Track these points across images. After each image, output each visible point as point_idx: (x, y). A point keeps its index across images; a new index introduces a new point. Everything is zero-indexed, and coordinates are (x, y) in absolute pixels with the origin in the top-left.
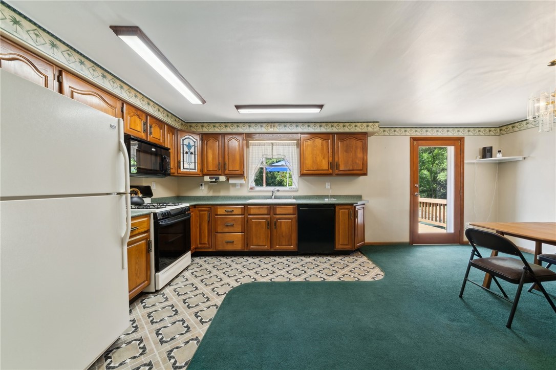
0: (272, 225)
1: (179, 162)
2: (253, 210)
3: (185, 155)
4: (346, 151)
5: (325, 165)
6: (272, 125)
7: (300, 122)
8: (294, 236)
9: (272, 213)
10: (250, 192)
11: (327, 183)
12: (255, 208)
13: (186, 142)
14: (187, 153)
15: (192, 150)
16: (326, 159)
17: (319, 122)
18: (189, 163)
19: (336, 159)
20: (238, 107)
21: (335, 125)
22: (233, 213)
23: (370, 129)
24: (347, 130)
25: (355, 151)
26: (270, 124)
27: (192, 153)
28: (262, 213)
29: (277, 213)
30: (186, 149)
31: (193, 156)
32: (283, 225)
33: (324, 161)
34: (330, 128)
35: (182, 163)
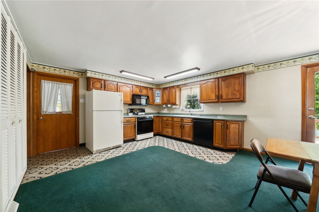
0: (182, 127)
1: (154, 100)
2: (175, 120)
3: (156, 97)
4: (227, 87)
5: (213, 97)
6: (186, 79)
7: (199, 76)
8: (191, 134)
9: (182, 122)
10: (182, 111)
11: (220, 107)
12: (176, 119)
13: (157, 92)
14: (157, 96)
15: (159, 95)
16: (214, 93)
17: (209, 73)
18: (158, 100)
19: (220, 93)
20: (165, 77)
21: (219, 72)
22: (169, 120)
23: (245, 70)
24: (227, 74)
25: (234, 86)
26: (185, 80)
27: (159, 96)
28: (178, 121)
29: (184, 121)
30: (157, 95)
31: (159, 97)
32: (186, 127)
33: (212, 94)
34: (216, 75)
35: (155, 100)
